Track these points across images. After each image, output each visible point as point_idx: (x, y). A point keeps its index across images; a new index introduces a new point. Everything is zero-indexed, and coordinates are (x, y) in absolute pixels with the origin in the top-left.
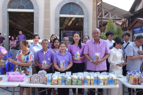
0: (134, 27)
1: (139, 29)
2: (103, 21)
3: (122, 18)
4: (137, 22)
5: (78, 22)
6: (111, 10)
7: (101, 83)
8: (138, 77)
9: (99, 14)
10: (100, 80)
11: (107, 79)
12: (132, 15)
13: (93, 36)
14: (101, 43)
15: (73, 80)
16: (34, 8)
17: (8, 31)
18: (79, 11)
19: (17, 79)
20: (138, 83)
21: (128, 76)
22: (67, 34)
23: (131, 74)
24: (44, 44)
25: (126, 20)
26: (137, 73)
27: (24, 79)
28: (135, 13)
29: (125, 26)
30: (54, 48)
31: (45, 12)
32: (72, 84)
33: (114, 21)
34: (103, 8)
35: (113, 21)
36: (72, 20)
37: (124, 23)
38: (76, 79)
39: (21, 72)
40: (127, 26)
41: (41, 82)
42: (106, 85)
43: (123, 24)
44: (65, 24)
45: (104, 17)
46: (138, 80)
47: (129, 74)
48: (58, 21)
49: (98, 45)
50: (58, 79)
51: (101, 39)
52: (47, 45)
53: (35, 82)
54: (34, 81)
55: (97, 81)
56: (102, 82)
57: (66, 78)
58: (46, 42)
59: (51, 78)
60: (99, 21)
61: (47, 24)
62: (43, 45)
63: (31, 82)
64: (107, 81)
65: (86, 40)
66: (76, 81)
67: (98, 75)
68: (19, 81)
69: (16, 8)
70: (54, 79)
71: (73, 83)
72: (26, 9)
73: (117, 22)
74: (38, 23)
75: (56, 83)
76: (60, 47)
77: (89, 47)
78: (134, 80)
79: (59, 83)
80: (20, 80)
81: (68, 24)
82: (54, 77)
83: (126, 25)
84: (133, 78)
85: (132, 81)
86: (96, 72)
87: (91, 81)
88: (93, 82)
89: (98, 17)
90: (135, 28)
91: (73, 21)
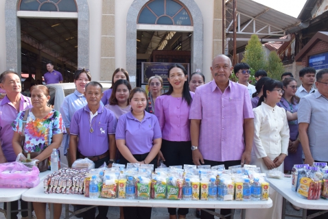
0: (309, 54)
1: (323, 58)
2: (238, 39)
3: (282, 33)
4: (318, 40)
5: (181, 42)
6: (257, 14)
7: (227, 193)
8: (321, 181)
9: (228, 24)
10: (223, 186)
11: (242, 184)
12: (305, 26)
13: (212, 73)
14: (232, 93)
15: (156, 187)
16: (79, 8)
17: (18, 62)
18: (183, 16)
19: (18, 183)
20: (321, 194)
21: (296, 177)
22: (155, 69)
23: (304, 172)
24: (91, 93)
25: (292, 39)
26: (319, 168)
27: (35, 182)
28: (312, 23)
29: (287, 51)
30: (118, 104)
31: (104, 19)
32: (152, 197)
33: (264, 40)
34: (237, 10)
35: (260, 40)
36: (168, 38)
37: (286, 45)
38: (164, 184)
39: (29, 163)
40: (293, 51)
41: (77, 190)
42: (241, 200)
43: (283, 48)
44: (151, 48)
45: (240, 32)
46: (320, 187)
47: (299, 173)
48: (134, 41)
49: (225, 97)
50: (117, 184)
51: (234, 83)
52: (99, 95)
53: (61, 189)
54: (59, 188)
55: (218, 189)
56: (229, 192)
57: (139, 182)
58: (95, 89)
59: (99, 180)
60: (229, 39)
61: (108, 47)
62: (89, 96)
63: (50, 189)
64: (242, 189)
65: (198, 84)
66: (162, 189)
67: (219, 173)
68: (21, 187)
69: (37, 10)
70: (107, 182)
71: (156, 195)
72: (61, 11)
73: (271, 43)
74: (87, 43)
75: (113, 193)
76: (132, 100)
77: (204, 101)
78: (312, 187)
79: (119, 194)
80: (23, 183)
81: (158, 47)
82: (108, 178)
83: (290, 49)
84: (309, 182)
85: (305, 189)
86: (216, 167)
87: (202, 189)
88: (207, 191)
89: (226, 31)
90: (313, 57)
91: (169, 41)
